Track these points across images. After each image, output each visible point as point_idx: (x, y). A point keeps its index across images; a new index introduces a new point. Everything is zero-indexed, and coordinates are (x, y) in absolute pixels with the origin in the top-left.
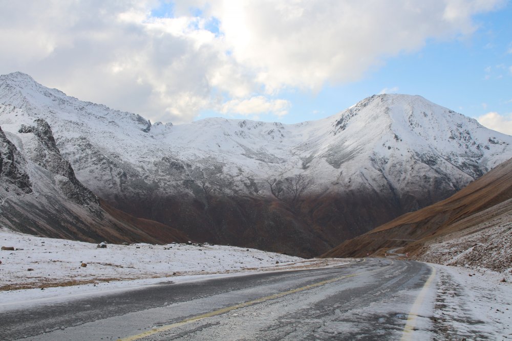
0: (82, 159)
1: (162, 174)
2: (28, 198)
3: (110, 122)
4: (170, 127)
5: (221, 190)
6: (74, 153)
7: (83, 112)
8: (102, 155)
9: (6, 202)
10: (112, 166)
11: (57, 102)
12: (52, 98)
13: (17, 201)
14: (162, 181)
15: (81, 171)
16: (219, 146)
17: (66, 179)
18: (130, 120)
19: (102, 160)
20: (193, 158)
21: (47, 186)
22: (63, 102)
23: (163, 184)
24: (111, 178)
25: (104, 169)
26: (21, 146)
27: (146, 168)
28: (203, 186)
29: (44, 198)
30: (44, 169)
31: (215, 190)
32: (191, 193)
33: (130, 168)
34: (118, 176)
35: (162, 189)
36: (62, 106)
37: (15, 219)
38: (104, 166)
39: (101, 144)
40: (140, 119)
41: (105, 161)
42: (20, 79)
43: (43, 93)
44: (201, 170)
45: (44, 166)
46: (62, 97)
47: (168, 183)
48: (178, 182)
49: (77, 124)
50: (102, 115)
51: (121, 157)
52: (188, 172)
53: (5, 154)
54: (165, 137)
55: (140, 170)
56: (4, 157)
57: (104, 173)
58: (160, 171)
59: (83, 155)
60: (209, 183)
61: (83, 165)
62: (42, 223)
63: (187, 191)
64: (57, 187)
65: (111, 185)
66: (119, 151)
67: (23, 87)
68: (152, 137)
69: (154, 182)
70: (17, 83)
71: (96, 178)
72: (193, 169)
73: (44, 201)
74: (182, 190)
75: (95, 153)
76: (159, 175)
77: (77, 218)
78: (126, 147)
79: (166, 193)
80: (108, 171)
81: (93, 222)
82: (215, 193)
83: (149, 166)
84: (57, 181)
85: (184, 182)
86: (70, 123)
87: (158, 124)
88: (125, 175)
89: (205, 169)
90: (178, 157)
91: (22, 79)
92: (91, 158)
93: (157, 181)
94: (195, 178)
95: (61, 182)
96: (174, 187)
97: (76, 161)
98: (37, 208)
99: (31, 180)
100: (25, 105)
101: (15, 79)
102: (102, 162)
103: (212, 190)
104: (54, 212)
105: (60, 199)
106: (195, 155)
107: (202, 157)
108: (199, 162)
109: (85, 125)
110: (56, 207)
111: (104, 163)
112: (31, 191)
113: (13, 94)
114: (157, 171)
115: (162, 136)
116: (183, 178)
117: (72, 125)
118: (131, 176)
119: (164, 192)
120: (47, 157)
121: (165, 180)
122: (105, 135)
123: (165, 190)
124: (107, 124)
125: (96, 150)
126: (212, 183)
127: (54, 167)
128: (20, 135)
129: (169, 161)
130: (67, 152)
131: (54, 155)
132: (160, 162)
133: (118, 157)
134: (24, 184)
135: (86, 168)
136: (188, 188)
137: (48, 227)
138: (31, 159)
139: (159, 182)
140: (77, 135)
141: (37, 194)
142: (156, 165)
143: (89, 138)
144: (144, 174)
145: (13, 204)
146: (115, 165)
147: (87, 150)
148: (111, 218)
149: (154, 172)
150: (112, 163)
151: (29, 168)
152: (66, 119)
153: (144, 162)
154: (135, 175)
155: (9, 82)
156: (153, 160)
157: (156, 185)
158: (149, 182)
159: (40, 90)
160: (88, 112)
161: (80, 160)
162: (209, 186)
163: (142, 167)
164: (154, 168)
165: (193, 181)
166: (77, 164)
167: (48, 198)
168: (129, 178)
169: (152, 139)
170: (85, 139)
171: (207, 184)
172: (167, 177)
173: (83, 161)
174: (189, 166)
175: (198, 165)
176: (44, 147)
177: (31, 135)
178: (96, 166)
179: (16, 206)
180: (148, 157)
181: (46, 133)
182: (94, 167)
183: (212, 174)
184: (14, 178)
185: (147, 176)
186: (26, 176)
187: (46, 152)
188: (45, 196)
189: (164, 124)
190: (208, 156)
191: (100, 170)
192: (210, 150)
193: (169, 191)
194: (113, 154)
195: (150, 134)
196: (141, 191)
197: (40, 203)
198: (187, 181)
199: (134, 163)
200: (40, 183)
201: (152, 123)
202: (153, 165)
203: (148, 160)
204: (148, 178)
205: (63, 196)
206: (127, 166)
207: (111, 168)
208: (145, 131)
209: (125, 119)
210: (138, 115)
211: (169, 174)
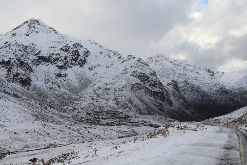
0: (186, 89)
1: (219, 95)
2: (172, 108)
3: (196, 73)
4: (223, 74)
5: (246, 102)
6: (182, 87)
7: (185, 69)
8: (194, 88)
9: (167, 109)
10: (197, 92)
11: (175, 66)
12: (173, 64)
13: (170, 109)
14: (218, 98)
15: (185, 94)
16: (246, 82)
17: (183, 101)
18: (205, 72)
19: (193, 90)
20: (233, 88)
21: (177, 104)
22: (177, 65)
23: (219, 100)
24: (197, 97)
25: (194, 94)
26: (168, 90)
27: (212, 93)
28: (237, 101)
29: (177, 108)
30: (176, 98)
31: (243, 102)
32: (232, 103)
33: (205, 93)
34: (200, 96)
35: (219, 102)
36: (177, 67)
37: (170, 115)
38: (194, 92)
39: (193, 83)
40: (209, 71)
41: (195, 90)
42: (161, 57)
43: (169, 62)
44: (237, 93)
45: (176, 97)
46: (177, 63)
47: (221, 99)
48: (226, 99)
49: (183, 75)
50: (193, 70)
51: (201, 88)
52: (230, 94)
53: (165, 94)
54: (220, 78)
55: (209, 93)
56: (165, 95)
57: (194, 95)
58: (218, 94)
59: (186, 88)
60: (240, 99)
61: (186, 92)
62: (177, 116)
63: (230, 102)
64: (181, 104)
65: (197, 100)
66: (200, 85)
67: (162, 60)
68: (215, 78)
69: (215, 99)
70: (160, 59)
71: (191, 97)
72: (233, 93)
73: (177, 109)
74: (227, 102)
75: (191, 87)
76: (218, 96)
77: (187, 115)
78: (203, 84)
79: (221, 103)
80: (196, 94)
81: (192, 116)
82: (243, 104)
83: (213, 92)
84: (180, 102)
85: (228, 99)
86: (180, 75)
87: (217, 73)
88: (203, 96)
89: (239, 93)
90: (226, 88)
91: (162, 57)
92: (189, 89)
93: (216, 98)
94: (234, 97)
95: (181, 102)
96: (224, 101)
97: (183, 90)
98: (175, 111)
99: (173, 102)
100: (163, 68)
101: (159, 57)
102: (193, 91)
103: (241, 103)
104: (180, 113)
105: (182, 108)
106: (234, 86)
107: (237, 87)
108: (236, 90)
109: (186, 75)
110: (181, 111)
111: (194, 91)
112: (173, 106)
113: (159, 64)
114: (216, 94)
115: (219, 78)
116: (228, 97)
117: (181, 75)
118: (205, 96)
119: (219, 103)
120: (177, 94)
121: (220, 98)
122: (194, 79)
123: (220, 102)
124: (195, 74)
125: (191, 86)
126: (241, 99)
127: (179, 97)
128: (168, 86)
129: (222, 90)
130: (180, 87)
131: (179, 93)
132: (218, 90)
133: (200, 88)
134: (171, 103)
135: (187, 93)
136: (230, 101)
137: (179, 117)
138: (172, 95)
139: (217, 99)
140: (183, 80)
141: (175, 107)
142: (216, 91)
143: (188, 80)
144: (211, 95)
145: (169, 110)
146: (199, 92)
147: (187, 86)
148: (198, 114)
149: (215, 94)
150: (197, 91)
151: (172, 98)
152: (179, 73)
153: (211, 90)
154: (207, 96)
155: (157, 59)
156: (215, 89)
157: (216, 100)
158: (213, 99)
159: (168, 61)
160: (188, 69)
161: (185, 90)
162: (240, 100)
163: (210, 92)
164: (215, 93)
165: (232, 98)
166: (184, 92)
167: (178, 108)
168: (204, 97)
169: (214, 79)
170: (187, 81)
171: (239, 100)
172: (221, 97)
173: (186, 90)
174: (231, 91)
175: (235, 91)
176: (175, 90)
177: (171, 86)
178: (191, 92)
179: (170, 111)
180: (213, 88)
181: (175, 85)
182: (190, 93)
183: (242, 95)
184: (168, 102)
185: (212, 96)
186: (171, 101)
187: (176, 92)
188: (177, 107)
189: (220, 72)
190: (240, 87)
191: (193, 94)
192: (241, 84)
193: (222, 102)
194: (198, 87)
195: (214, 77)
196: (210, 103)
197: (176, 110)
198: (230, 98)
199: (207, 91)
200: (175, 103)
201: (215, 72)
202: (214, 91)
203: (213, 89)
204: (213, 97)
205: (182, 107)
206: (204, 92)
207: (197, 93)
208: (211, 76)
209: (203, 71)
210: (208, 69)
211: (222, 95)
